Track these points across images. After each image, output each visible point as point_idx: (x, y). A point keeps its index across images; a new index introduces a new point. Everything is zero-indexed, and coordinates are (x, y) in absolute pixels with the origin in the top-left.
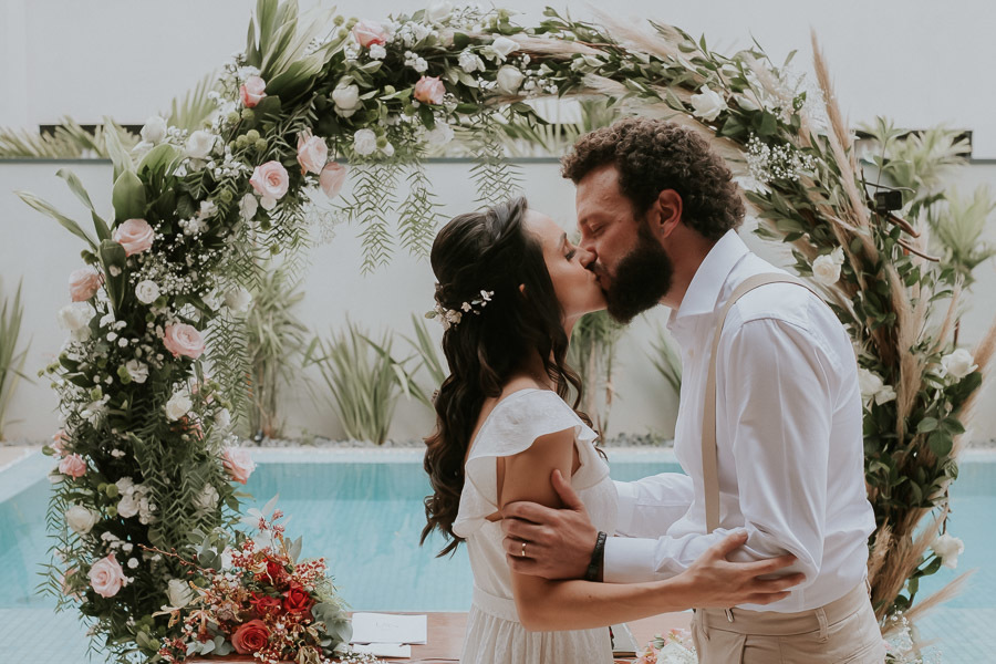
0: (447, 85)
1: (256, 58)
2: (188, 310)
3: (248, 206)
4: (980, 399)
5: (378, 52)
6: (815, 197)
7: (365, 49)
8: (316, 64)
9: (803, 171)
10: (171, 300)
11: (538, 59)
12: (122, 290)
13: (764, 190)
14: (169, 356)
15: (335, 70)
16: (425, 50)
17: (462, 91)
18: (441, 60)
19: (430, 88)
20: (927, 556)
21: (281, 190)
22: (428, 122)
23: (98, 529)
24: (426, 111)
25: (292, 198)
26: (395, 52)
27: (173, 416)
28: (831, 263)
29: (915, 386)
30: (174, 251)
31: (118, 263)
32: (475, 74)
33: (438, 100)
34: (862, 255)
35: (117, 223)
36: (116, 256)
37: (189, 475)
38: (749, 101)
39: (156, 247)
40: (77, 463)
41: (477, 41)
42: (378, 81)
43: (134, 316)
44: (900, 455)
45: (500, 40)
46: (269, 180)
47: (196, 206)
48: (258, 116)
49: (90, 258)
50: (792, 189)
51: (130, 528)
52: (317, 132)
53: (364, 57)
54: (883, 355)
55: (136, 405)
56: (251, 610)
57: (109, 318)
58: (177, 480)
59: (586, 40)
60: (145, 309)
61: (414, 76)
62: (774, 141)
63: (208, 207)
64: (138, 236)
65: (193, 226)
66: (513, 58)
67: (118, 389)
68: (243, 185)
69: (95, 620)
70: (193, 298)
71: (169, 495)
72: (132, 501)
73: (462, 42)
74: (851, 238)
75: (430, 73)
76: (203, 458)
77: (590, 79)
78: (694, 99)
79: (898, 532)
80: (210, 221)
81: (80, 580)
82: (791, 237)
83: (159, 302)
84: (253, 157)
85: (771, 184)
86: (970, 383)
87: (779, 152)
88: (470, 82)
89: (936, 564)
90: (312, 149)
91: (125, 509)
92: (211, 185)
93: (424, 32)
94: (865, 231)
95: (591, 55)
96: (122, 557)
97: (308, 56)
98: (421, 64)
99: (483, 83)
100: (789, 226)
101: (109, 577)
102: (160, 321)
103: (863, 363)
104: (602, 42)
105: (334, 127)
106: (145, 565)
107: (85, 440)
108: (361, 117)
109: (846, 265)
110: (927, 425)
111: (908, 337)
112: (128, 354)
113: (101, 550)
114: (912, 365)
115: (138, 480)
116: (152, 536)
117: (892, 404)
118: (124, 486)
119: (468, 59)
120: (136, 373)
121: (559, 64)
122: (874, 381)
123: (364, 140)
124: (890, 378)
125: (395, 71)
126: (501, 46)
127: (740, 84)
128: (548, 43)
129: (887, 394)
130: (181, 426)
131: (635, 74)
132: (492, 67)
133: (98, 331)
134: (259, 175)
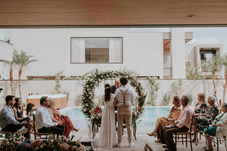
0: (109, 76)
1: (96, 74)
2: (91, 91)
3: (95, 84)
4: (147, 97)
5: (104, 73)
6: (134, 83)
7: (103, 73)
8: (100, 74)
9: (133, 81)
10: (90, 91)
11: (115, 74)
12: (86, 90)
13: (131, 83)
14: (89, 94)
15: (101, 75)
16: (107, 73)
17: (110, 76)
18: (108, 74)
19: (108, 76)
20: (143, 108)
21: (97, 83)
22: (108, 78)
23: (84, 107)
24: (107, 77)
25: (98, 83)
26: (105, 73)
27: (90, 98)
28: (135, 88)
29: (142, 96)
30: (90, 87)
31: (86, 88)
32: (111, 75)
33: (108, 77)
34: (138, 87)
35: (86, 85)
36: (86, 87)
37: (91, 103)
38: (130, 76)
39: (89, 87)
40: (83, 102)
41: (111, 73)
42: (104, 75)
43: (87, 92)
44: (141, 101)
45: (112, 73)
46: (97, 82)
47: (91, 84)
48: (96, 78)
49: (84, 88)
50: (133, 83)
51: (86, 107)
52: (100, 79)
53: (103, 74)
54: (139, 94)
55: (87, 98)
56: (97, 110)
57: (85, 92)
58: (90, 103)
59: (118, 72)
60: (88, 91)
61: (107, 75)
62: (131, 79)
63: (92, 84)
64: (87, 86)
65: (91, 85)
66: (113, 74)
67: (86, 97)
68: (95, 83)
69: (84, 114)
70: (91, 90)
71: (89, 104)
72: (87, 105)
73: (110, 73)
74: (137, 86)
75: (108, 75)
76: (92, 102)
77: (119, 75)
78: (126, 77)
79: (141, 107)
80: (92, 85)
81: (83, 111)
82: (133, 86)
83: (89, 91)
84: (96, 81)
85: (131, 82)
86: (146, 96)
87: (132, 80)
88: (110, 75)
89: (144, 109)
90: (99, 80)
91: (86, 105)
92: (93, 83)
93: (107, 72)
94: (138, 86)
95: (119, 73)
96: (86, 109)
97: (99, 73)
98: (107, 74)
99: (111, 76)
100: (133, 85)
101: (85, 110)
102: (89, 92)
103: (138, 95)
104: (120, 73)
105: (101, 79)
106: (87, 110)
107: (83, 100)
108: (103, 78)
109: (136, 88)
110: (143, 99)
111: (141, 93)
112: (87, 94)
113: (84, 108)
114: (142, 95)
115: (87, 103)
116: (88, 107)
117: (140, 98)
118: (86, 104)
119: (110, 74)
120: (87, 96)
121: (116, 74)
122: (139, 96)
123: (103, 79)
124: (140, 96)
125: (105, 75)
126: (113, 73)
127: (129, 75)
128: (116, 73)
129: (140, 97)
130: (90, 99)
131: (122, 75)
132: (112, 75)
133: (85, 93)
134: (96, 82)
